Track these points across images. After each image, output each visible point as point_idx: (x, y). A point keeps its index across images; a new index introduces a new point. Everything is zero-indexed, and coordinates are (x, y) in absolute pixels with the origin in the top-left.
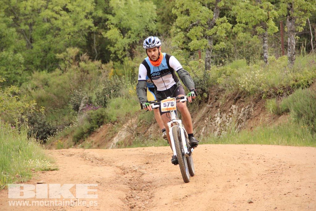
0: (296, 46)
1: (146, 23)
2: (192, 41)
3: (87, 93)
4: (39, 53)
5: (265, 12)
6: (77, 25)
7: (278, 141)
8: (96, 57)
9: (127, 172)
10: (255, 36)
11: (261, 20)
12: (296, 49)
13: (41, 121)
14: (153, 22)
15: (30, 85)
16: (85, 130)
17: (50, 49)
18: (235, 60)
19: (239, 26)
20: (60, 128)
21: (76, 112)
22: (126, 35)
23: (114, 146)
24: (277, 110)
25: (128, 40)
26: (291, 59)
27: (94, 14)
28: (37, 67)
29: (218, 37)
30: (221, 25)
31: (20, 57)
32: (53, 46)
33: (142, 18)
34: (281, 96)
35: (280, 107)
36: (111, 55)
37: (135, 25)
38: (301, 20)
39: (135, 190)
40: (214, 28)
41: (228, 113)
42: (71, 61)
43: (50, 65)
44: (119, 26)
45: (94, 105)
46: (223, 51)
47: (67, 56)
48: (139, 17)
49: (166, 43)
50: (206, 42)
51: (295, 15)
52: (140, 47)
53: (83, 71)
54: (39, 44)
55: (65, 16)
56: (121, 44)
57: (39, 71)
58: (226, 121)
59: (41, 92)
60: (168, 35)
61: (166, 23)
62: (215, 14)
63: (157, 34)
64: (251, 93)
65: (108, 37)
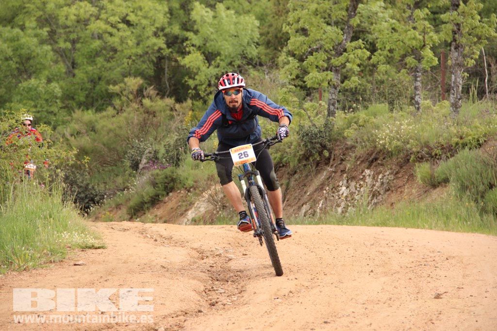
0: (463, 88)
1: (243, 46)
2: (311, 74)
3: (151, 145)
4: (84, 83)
5: (420, 35)
6: (141, 46)
7: (431, 224)
8: (168, 93)
9: (207, 257)
10: (403, 71)
11: (413, 47)
12: (462, 92)
13: (82, 182)
14: (253, 46)
15: (69, 130)
16: (146, 199)
17: (100, 79)
18: (371, 104)
19: (380, 55)
20: (110, 195)
21: (134, 172)
22: (213, 63)
23: (188, 223)
24: (431, 178)
25: (217, 70)
26: (455, 106)
27: (167, 30)
28: (80, 105)
29: (348, 71)
30: (354, 51)
31: (56, 88)
32: (105, 74)
33: (237, 38)
34: (438, 159)
35: (436, 175)
36: (190, 91)
37: (227, 48)
38: (472, 50)
39: (218, 280)
40: (343, 55)
41: (358, 180)
42: (131, 97)
43: (100, 102)
44: (203, 50)
45: (162, 163)
46: (354, 92)
47: (125, 90)
48: (234, 37)
49: (272, 76)
50: (331, 75)
51: (463, 41)
53: (149, 112)
54: (84, 71)
55: (125, 32)
56: (205, 76)
57: (83, 110)
58: (355, 193)
59: (85, 141)
60: (274, 65)
61: (272, 48)
62: (345, 35)
63: (258, 63)
64: (394, 152)
65: (186, 65)
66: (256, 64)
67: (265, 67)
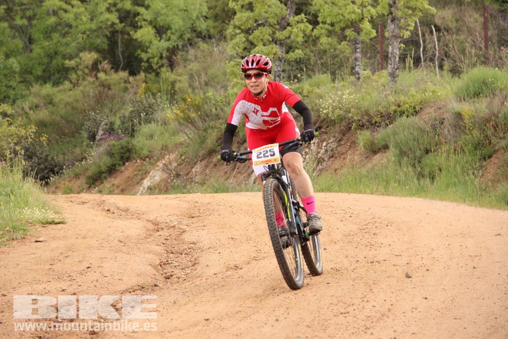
0: (400, 58)
1: (193, 20)
2: (257, 47)
3: (107, 116)
4: (41, 58)
5: (358, 8)
6: (95, 21)
7: (373, 189)
8: (121, 66)
9: (162, 229)
10: (344, 43)
11: (353, 20)
12: (399, 63)
13: (41, 154)
14: (202, 19)
15: (27, 103)
16: (104, 169)
17: (56, 53)
18: (315, 74)
19: (322, 28)
20: (69, 165)
21: (92, 143)
22: (164, 36)
23: (144, 191)
24: (371, 145)
25: (168, 43)
26: (393, 76)
27: (119, 6)
28: (37, 78)
29: (292, 42)
30: (297, 26)
31: (14, 63)
32: (61, 49)
33: (186, 12)
34: (378, 126)
35: (376, 142)
36: (143, 64)
37: (177, 22)
38: (408, 22)
39: (172, 253)
40: (287, 30)
41: (304, 148)
42: (86, 71)
43: (57, 76)
44: (154, 24)
45: (117, 134)
46: (298, 62)
47: (80, 64)
48: (183, 12)
49: (220, 48)
50: (276, 49)
51: (399, 14)
52: (184, 53)
53: (103, 85)
54: (41, 46)
55: (79, 8)
56: (157, 49)
57: (41, 84)
59: (43, 114)
60: (222, 37)
61: (220, 21)
62: (289, 10)
63: (207, 36)
64: (336, 121)
65: (138, 38)
66: (205, 36)
67: (214, 40)
